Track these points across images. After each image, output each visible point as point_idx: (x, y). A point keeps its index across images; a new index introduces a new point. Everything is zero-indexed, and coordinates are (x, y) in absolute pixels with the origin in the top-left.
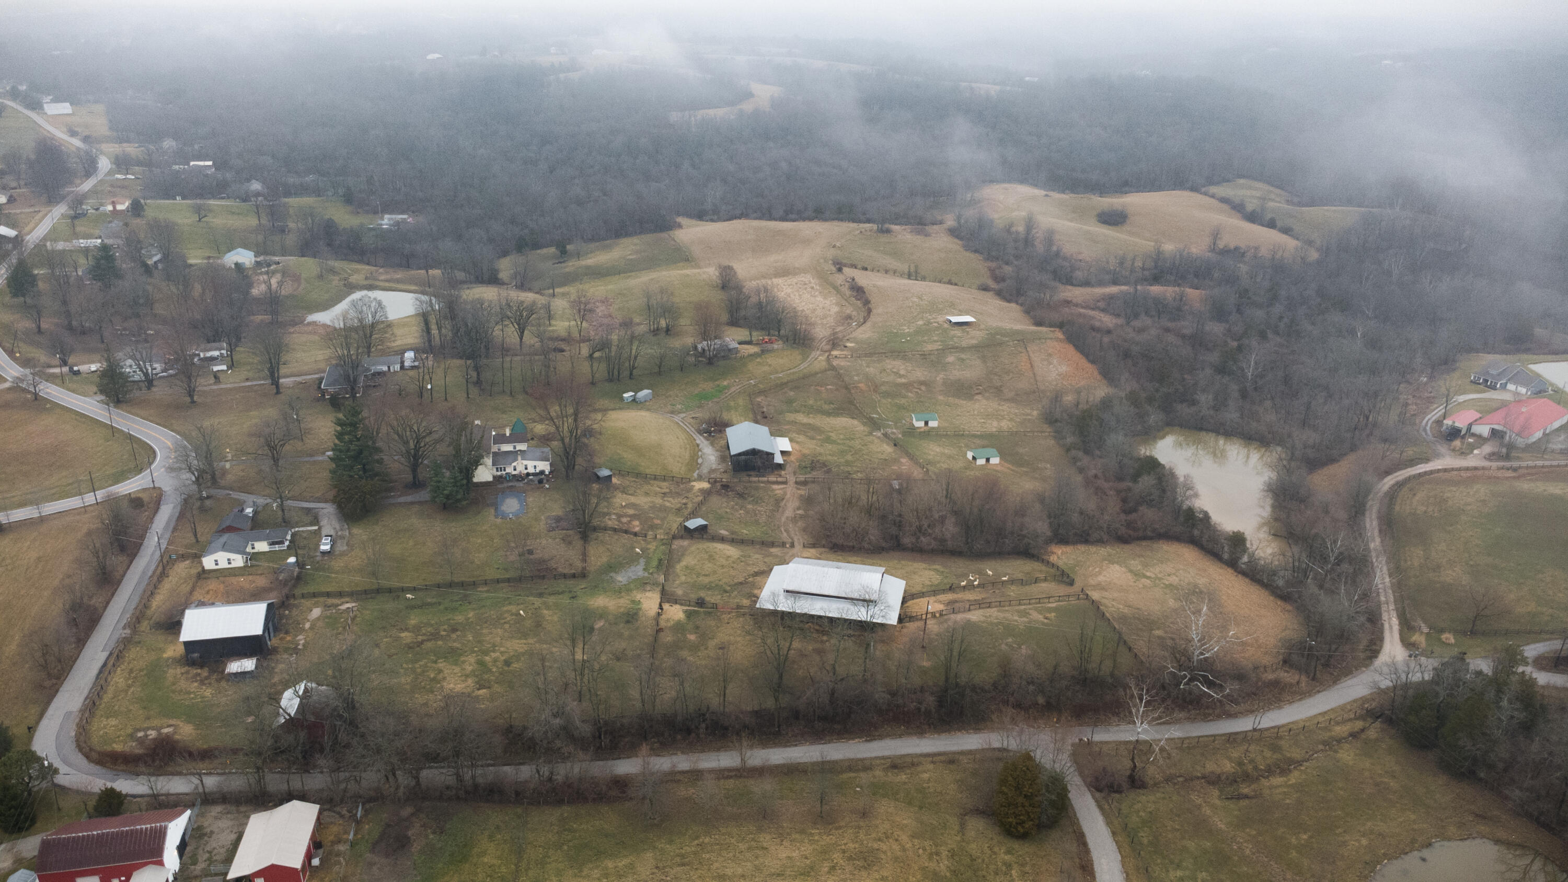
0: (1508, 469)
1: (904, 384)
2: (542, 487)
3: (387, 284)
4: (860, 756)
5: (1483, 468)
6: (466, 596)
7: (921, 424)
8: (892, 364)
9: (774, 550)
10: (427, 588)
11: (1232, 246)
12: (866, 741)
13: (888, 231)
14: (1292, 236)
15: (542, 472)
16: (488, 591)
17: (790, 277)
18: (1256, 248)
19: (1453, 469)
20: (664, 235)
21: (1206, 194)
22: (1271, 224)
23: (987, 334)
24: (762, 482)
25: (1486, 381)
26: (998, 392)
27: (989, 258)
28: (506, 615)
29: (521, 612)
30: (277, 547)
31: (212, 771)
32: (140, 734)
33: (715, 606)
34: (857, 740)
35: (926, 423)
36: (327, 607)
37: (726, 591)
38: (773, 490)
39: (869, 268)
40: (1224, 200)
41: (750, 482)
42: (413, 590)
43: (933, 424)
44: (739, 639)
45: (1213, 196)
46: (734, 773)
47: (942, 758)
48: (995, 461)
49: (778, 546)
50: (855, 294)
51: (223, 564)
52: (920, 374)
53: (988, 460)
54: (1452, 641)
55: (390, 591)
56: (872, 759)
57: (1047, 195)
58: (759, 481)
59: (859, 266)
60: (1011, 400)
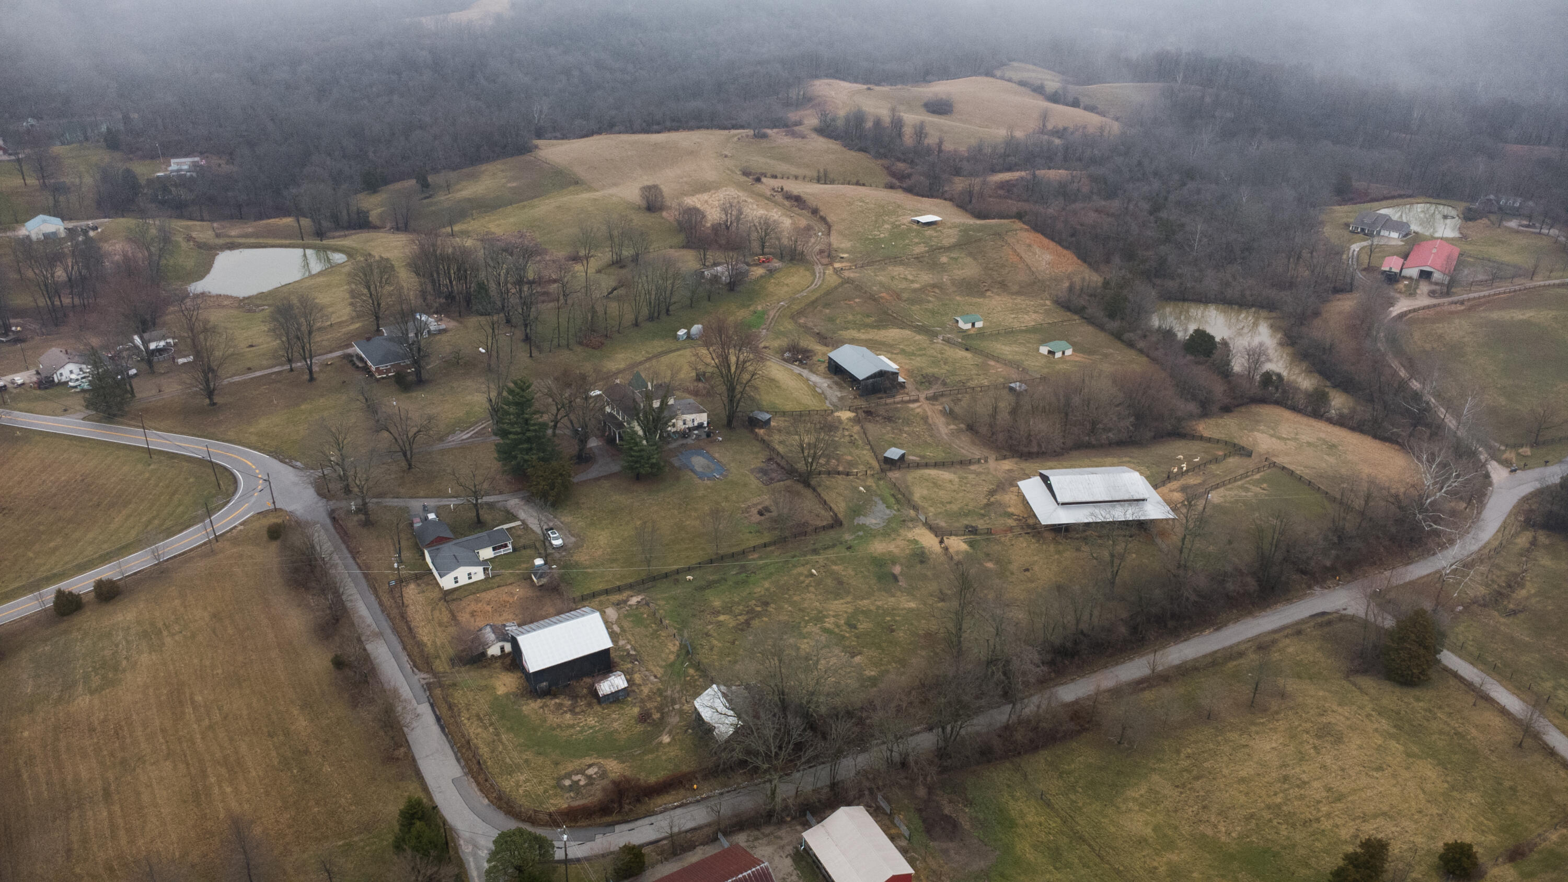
0: (1456, 303)
1: (920, 289)
2: (715, 441)
3: (252, 240)
4: (1227, 643)
5: (1435, 306)
6: (743, 567)
7: (969, 326)
8: (898, 271)
9: (972, 467)
10: (700, 565)
11: (1060, 126)
12: (1216, 630)
13: (765, 136)
14: (1097, 113)
15: (700, 426)
16: (760, 558)
17: (713, 191)
18: (1085, 127)
19: (1419, 309)
20: (527, 157)
21: (1002, 78)
22: (1075, 104)
23: (960, 231)
24: (898, 403)
25: (1363, 230)
26: (1003, 286)
27: (878, 156)
28: (802, 578)
29: (814, 571)
30: (502, 552)
31: (684, 801)
32: (567, 783)
33: (989, 532)
34: (1207, 631)
35: (973, 325)
36: (618, 605)
37: (983, 515)
38: (913, 409)
39: (779, 175)
40: (1022, 83)
41: (887, 404)
42: (689, 570)
43: (979, 324)
44: (1036, 558)
45: (1010, 80)
46: (1145, 685)
47: (1289, 631)
48: (1069, 352)
49: (975, 463)
50: (796, 204)
51: (463, 581)
52: (926, 278)
53: (1063, 353)
54: (1529, 453)
55: (666, 576)
56: (1239, 643)
57: (869, 89)
58: (894, 403)
59: (768, 175)
60: (1018, 293)
